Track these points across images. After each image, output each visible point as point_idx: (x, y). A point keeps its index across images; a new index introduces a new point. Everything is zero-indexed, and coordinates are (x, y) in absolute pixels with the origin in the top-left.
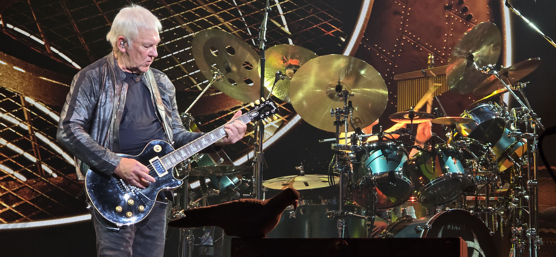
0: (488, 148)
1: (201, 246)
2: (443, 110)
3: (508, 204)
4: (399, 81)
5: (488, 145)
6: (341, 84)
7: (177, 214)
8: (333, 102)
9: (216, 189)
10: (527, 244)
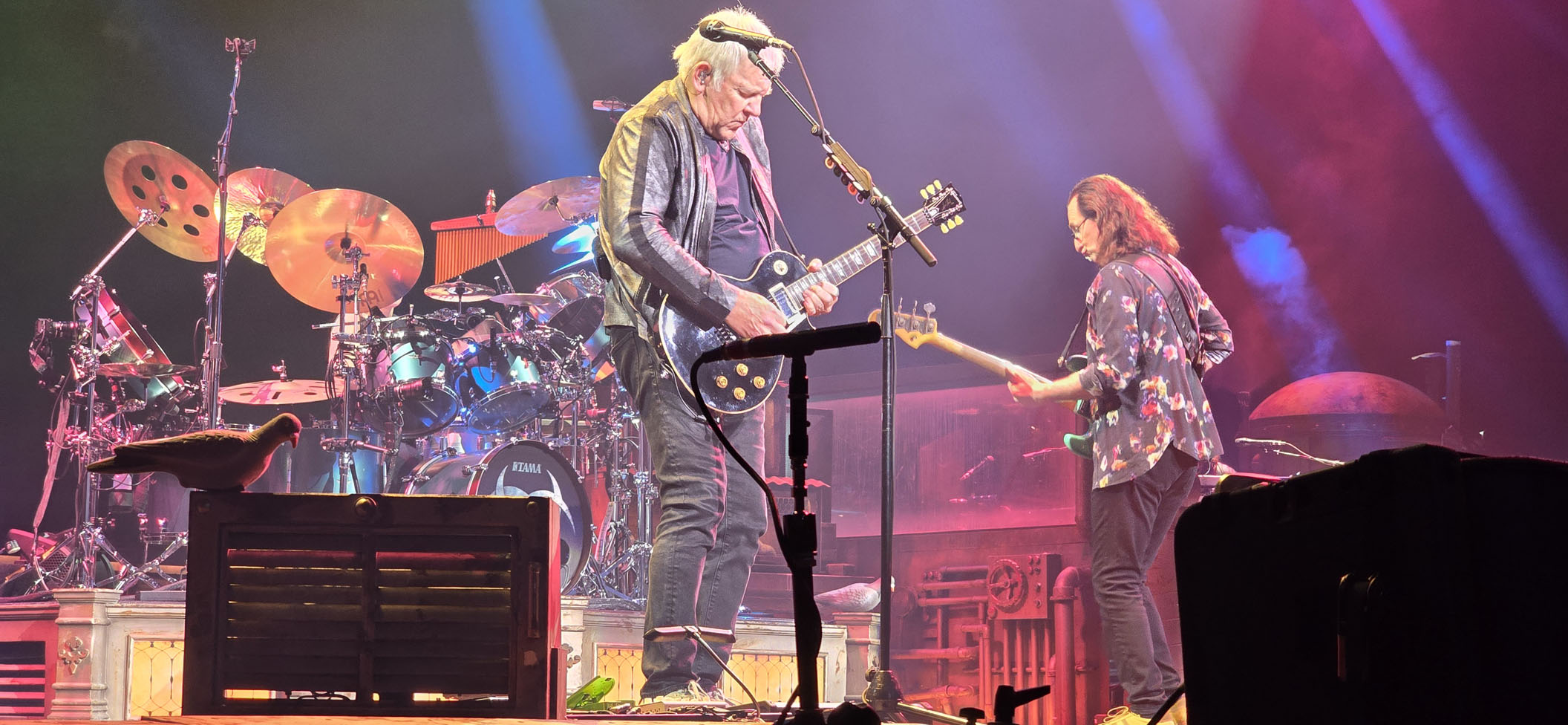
0: (577, 345)
1: (114, 490)
2: (508, 280)
3: (606, 433)
4: (439, 231)
5: (578, 339)
6: (349, 237)
7: (74, 440)
8: (335, 264)
9: (140, 399)
10: (634, 498)
